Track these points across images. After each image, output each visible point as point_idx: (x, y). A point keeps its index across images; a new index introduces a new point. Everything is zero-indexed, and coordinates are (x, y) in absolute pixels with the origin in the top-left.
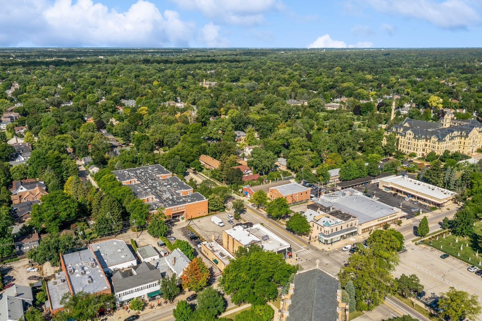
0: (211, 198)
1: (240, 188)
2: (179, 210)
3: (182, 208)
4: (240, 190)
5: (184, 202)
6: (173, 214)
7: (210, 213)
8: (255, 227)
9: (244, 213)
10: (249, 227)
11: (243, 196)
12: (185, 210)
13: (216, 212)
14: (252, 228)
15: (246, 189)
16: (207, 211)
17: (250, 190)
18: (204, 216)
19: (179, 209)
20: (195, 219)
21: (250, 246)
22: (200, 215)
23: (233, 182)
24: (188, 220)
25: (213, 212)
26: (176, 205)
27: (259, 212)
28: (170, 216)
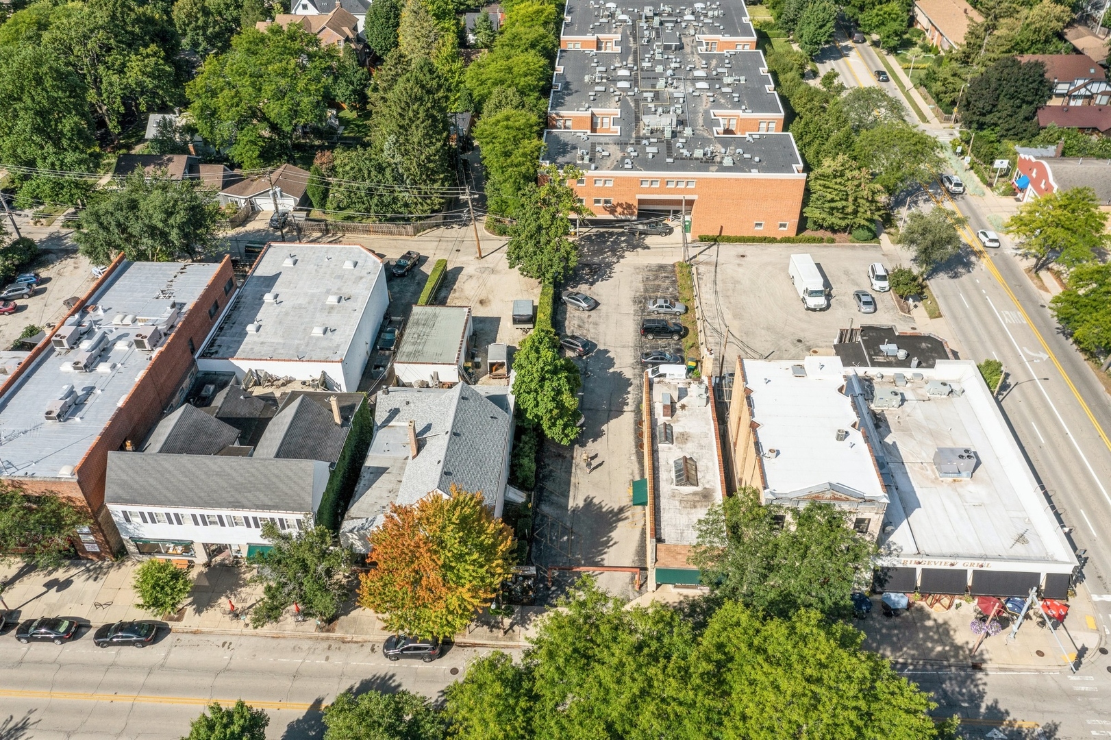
0: (829, 171)
1: (1003, 154)
2: (670, 191)
3: (682, 186)
4: (1001, 164)
5: (708, 162)
6: (641, 202)
7: (807, 234)
8: (943, 370)
9: (956, 276)
10: (915, 361)
11: (1005, 194)
12: (694, 197)
13: (837, 236)
14: (926, 372)
15: (1028, 166)
16: (793, 221)
17: (1043, 174)
18: (773, 240)
19: (672, 186)
20: (730, 240)
21: (802, 507)
22: (760, 232)
23: (988, 119)
24: (703, 239)
25: (820, 234)
26: (668, 167)
27: (1031, 284)
28: (629, 206)
